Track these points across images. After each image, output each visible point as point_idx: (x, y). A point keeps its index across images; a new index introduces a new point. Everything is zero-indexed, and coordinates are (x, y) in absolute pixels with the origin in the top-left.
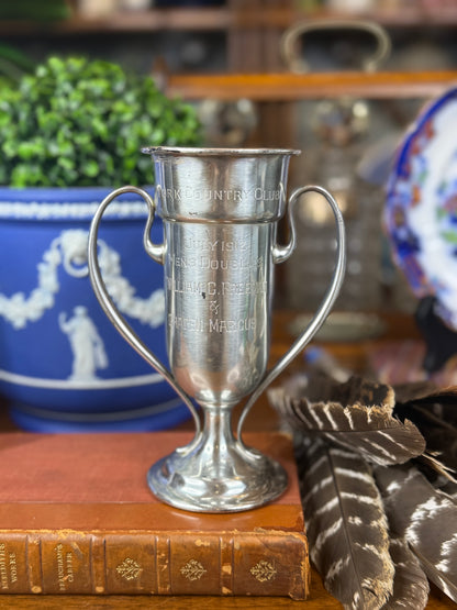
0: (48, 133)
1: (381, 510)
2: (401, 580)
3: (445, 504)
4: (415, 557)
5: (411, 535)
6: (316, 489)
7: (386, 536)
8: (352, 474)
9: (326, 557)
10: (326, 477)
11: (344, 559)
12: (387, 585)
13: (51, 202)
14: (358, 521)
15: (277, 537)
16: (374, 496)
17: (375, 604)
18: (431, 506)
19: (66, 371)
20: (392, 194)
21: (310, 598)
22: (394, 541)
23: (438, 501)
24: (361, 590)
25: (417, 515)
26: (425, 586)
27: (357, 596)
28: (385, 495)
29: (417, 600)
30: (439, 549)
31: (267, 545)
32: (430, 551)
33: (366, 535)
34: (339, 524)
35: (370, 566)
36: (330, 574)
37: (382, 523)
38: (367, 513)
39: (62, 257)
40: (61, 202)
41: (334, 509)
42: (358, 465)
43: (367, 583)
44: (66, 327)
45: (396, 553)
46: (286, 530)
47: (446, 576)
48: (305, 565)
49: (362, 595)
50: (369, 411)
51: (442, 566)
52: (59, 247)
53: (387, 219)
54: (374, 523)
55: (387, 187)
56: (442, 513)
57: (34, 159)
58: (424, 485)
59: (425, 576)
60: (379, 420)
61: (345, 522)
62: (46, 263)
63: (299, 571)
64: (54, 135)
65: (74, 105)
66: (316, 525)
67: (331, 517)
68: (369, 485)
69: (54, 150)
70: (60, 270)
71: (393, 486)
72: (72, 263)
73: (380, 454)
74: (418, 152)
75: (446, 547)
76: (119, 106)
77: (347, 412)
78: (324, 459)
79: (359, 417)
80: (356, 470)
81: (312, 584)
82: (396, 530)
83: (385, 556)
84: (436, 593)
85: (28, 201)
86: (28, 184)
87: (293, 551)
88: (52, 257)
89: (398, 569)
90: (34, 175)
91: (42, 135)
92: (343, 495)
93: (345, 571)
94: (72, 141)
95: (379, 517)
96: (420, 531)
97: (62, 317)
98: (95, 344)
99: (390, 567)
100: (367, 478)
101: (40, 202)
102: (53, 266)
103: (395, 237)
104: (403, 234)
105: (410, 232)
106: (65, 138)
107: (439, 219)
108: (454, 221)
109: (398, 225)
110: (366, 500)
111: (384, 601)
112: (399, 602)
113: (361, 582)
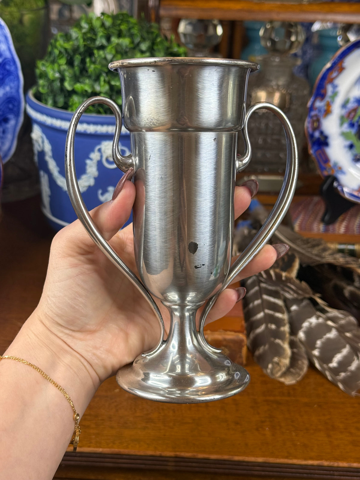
0: (93, 78)
1: (286, 321)
2: (294, 359)
3: (321, 320)
4: (301, 346)
5: (301, 335)
6: (251, 305)
7: (287, 335)
8: (272, 299)
9: (255, 344)
10: (257, 299)
11: (265, 346)
12: (286, 361)
13: (95, 123)
14: (273, 327)
15: (230, 336)
16: (283, 313)
17: (280, 370)
18: (313, 320)
20: (312, 108)
21: (246, 365)
22: (292, 338)
23: (318, 317)
24: (273, 363)
25: (306, 325)
26: (306, 363)
27: (270, 366)
28: (289, 311)
29: (301, 369)
31: (225, 340)
32: (310, 344)
33: (278, 334)
34: (263, 327)
35: (278, 351)
36: (257, 353)
37: (286, 329)
38: (279, 322)
39: (101, 156)
40: (102, 124)
42: (275, 294)
43: (276, 359)
44: (102, 198)
45: (292, 345)
46: (235, 332)
47: (318, 358)
48: (244, 350)
49: (273, 365)
50: (284, 274)
51: (316, 353)
52: (100, 150)
53: (307, 124)
54: (282, 329)
55: (309, 104)
56: (319, 325)
57: (84, 94)
58: (311, 308)
60: (288, 280)
61: (267, 327)
62: (91, 159)
63: (241, 352)
64: (97, 79)
65: (110, 57)
66: (251, 326)
67: (259, 323)
68: (281, 307)
69: (98, 88)
70: (100, 164)
71: (294, 308)
72: (107, 160)
73: (288, 292)
74: (331, 81)
75: (319, 343)
77: (272, 273)
78: (256, 288)
79: (279, 276)
80: (274, 297)
81: (248, 358)
82: (294, 331)
83: (286, 346)
87: (239, 343)
88: (95, 156)
89: (293, 353)
91: (89, 77)
92: (267, 311)
93: (265, 353)
94: (109, 83)
95: (284, 325)
96: (307, 333)
97: (100, 192)
99: (288, 351)
100: (280, 302)
101: (89, 123)
102: (95, 161)
103: (312, 136)
104: (317, 134)
105: (322, 133)
106: (105, 81)
107: (342, 124)
108: (352, 125)
109: (315, 129)
110: (279, 315)
111: (284, 369)
112: (292, 370)
113: (273, 358)
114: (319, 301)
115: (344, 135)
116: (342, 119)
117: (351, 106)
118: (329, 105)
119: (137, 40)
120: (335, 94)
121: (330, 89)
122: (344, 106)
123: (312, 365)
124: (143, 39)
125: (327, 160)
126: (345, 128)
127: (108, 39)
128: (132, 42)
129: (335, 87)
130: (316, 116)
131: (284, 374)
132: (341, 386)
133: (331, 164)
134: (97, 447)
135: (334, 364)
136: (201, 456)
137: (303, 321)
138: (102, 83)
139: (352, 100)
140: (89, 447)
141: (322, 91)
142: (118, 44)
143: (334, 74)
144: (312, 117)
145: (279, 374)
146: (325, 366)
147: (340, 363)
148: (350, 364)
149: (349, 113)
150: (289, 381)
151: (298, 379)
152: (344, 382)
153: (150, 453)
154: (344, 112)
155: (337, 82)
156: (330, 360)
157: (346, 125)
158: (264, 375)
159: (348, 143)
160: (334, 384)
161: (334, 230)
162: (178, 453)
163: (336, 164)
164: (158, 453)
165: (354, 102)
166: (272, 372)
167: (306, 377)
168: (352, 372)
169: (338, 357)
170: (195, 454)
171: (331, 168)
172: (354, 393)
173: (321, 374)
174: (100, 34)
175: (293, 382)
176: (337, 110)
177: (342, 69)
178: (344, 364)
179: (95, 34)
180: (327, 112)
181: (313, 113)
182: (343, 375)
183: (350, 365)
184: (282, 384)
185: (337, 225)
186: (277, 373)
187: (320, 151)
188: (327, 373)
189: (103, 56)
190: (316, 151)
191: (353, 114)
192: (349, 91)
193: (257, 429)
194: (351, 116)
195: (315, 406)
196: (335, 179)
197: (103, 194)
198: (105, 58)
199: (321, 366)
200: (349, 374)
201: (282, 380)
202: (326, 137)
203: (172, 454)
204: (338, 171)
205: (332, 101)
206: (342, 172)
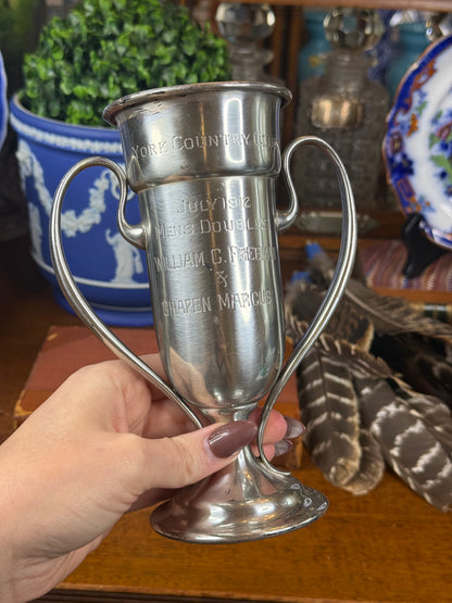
0: (99, 78)
1: (356, 409)
3: (402, 409)
5: (376, 428)
6: (309, 387)
8: (337, 379)
10: (317, 379)
13: (102, 140)
14: (338, 416)
16: (351, 398)
17: (345, 476)
18: (392, 408)
19: (110, 276)
20: (392, 123)
21: (301, 468)
23: (398, 405)
24: (336, 465)
25: (381, 414)
27: (333, 470)
28: (359, 395)
29: (375, 474)
30: (394, 439)
33: (344, 427)
34: (324, 417)
36: (316, 452)
37: (355, 419)
39: (110, 184)
42: (341, 373)
43: (341, 461)
44: (111, 241)
45: (364, 441)
47: (396, 459)
50: (353, 347)
51: (395, 452)
52: (107, 177)
53: (386, 144)
54: (350, 419)
55: (389, 117)
56: (399, 415)
57: (87, 100)
59: (381, 458)
60: (359, 354)
61: (329, 417)
62: (96, 188)
63: (294, 451)
64: (105, 80)
65: (121, 50)
67: (318, 411)
68: (348, 389)
69: (105, 92)
70: (108, 195)
71: (366, 391)
72: (118, 190)
73: (358, 370)
74: (419, 87)
75: (399, 439)
76: (161, 50)
77: (337, 344)
78: (316, 363)
80: (340, 376)
81: (303, 458)
83: (355, 443)
85: (82, 138)
86: (82, 122)
88: (101, 184)
89: (364, 453)
90: (87, 113)
91: (94, 77)
92: (329, 395)
93: (326, 451)
94: (120, 85)
95: (353, 414)
96: (383, 425)
97: (108, 232)
98: (134, 255)
100: (347, 383)
101: (93, 139)
102: (102, 191)
103: (392, 160)
104: (398, 158)
105: (405, 156)
106: (115, 82)
107: (431, 145)
108: (445, 147)
109: (395, 151)
110: (345, 401)
111: (351, 475)
112: (362, 475)
113: (336, 460)
114: (401, 383)
115: (434, 159)
116: (432, 139)
117: (444, 121)
118: (414, 119)
119: (159, 28)
120: (423, 105)
121: (416, 97)
122: (435, 121)
123: (389, 469)
124: (168, 27)
125: (411, 193)
126: (436, 150)
127: (120, 26)
128: (153, 31)
129: (423, 95)
130: (398, 133)
131: (352, 482)
132: (428, 498)
133: (417, 198)
134: (96, 583)
135: (419, 468)
136: (237, 596)
138: (111, 85)
139: (445, 113)
140: (86, 582)
141: (406, 101)
142: (133, 33)
143: (423, 79)
144: (391, 135)
145: (345, 481)
146: (407, 470)
147: (427, 467)
148: (440, 468)
149: (442, 131)
150: (358, 490)
151: (371, 488)
152: (432, 492)
153: (168, 591)
154: (434, 129)
155: (425, 88)
156: (414, 464)
157: (436, 147)
158: (325, 483)
159: (439, 170)
160: (418, 495)
161: (419, 285)
162: (207, 592)
163: (422, 199)
164: (179, 592)
165: (447, 116)
166: (335, 479)
167: (381, 485)
168: (443, 479)
169: (425, 459)
170: (230, 593)
171: (416, 204)
172: (445, 508)
173: (401, 481)
174: (109, 19)
175: (365, 492)
176: (425, 126)
177: (432, 72)
178: (433, 469)
179: (103, 20)
180: (413, 129)
181: (394, 130)
182: (431, 482)
183: (440, 470)
184: (349, 494)
185: (423, 279)
186: (342, 479)
187: (402, 181)
188: (410, 480)
189: (113, 49)
190: (397, 180)
191: (446, 131)
192: (441, 102)
193: (315, 559)
194: (444, 135)
195: (394, 526)
196: (422, 218)
197: (112, 235)
198: (116, 52)
199: (401, 470)
200: (439, 482)
201: (349, 488)
202: (410, 163)
203: (198, 593)
204: (425, 208)
205: (420, 114)
206: (432, 210)
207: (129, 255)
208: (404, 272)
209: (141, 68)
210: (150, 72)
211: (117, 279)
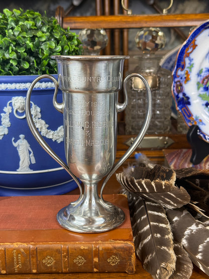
0: (4, 49)
1: (170, 230)
2: (179, 263)
3: (200, 226)
4: (186, 252)
5: (184, 242)
6: (139, 221)
7: (172, 242)
8: (156, 213)
9: (144, 253)
10: (144, 215)
11: (152, 254)
12: (173, 266)
13: (6, 82)
14: (159, 235)
15: (120, 244)
16: (167, 224)
17: (167, 275)
18: (194, 227)
19: (16, 167)
20: (175, 76)
21: (136, 273)
22: (176, 245)
23: (197, 225)
24: (160, 268)
25: (187, 232)
26: (191, 266)
27: (158, 271)
28: (171, 223)
29: (187, 273)
30: (198, 248)
31: (115, 248)
32: (193, 249)
33: (163, 242)
34: (149, 237)
35: (165, 257)
36: (146, 261)
37: (170, 236)
38: (163, 232)
39: (13, 109)
40: (11, 83)
41: (147, 230)
42: (159, 209)
43: (163, 265)
44: (15, 145)
45: (177, 251)
46: (124, 240)
47: (201, 261)
48: (133, 257)
49: (161, 271)
50: (163, 183)
51: (199, 256)
52: (11, 104)
53: (173, 88)
54: (167, 236)
55: (173, 72)
56: (199, 231)
58: (190, 218)
59: (191, 261)
60: (168, 187)
61: (153, 236)
62: (5, 113)
63: (131, 259)
64: (7, 48)
65: (16, 34)
66: (139, 238)
68: (164, 218)
69: (7, 56)
70: (11, 115)
71: (176, 219)
72: (17, 111)
73: (169, 203)
74: (188, 56)
75: (201, 247)
76: (39, 34)
77: (153, 184)
78: (143, 206)
79: (159, 186)
81: (137, 266)
82: (177, 239)
83: (172, 252)
84: (196, 269)
87: (128, 251)
89: (178, 258)
91: (1, 49)
92: (151, 223)
93: (152, 259)
94: (16, 51)
95: (168, 233)
96: (188, 240)
98: (30, 153)
99: (174, 257)
102: (8, 114)
103: (177, 97)
104: (181, 95)
105: (184, 94)
106: (12, 50)
107: (198, 88)
108: (206, 89)
109: (179, 92)
110: (163, 225)
111: (171, 273)
113: (160, 264)
115: (200, 96)
116: (198, 85)
117: (204, 74)
118: (187, 74)
119: (39, 24)
120: (192, 66)
121: (187, 61)
122: (199, 75)
124: (43, 24)
125: (190, 115)
126: (202, 91)
128: (35, 25)
129: (191, 60)
130: (179, 81)
133: (194, 117)
137: (185, 230)
138: (10, 51)
139: (204, 70)
141: (182, 63)
142: (23, 25)
143: (190, 50)
144: (176, 83)
149: (204, 80)
154: (199, 79)
155: (192, 56)
157: (202, 89)
159: (205, 102)
161: (201, 168)
163: (197, 118)
165: (206, 71)
171: (194, 121)
176: (194, 78)
177: (195, 46)
180: (187, 79)
181: (176, 80)
187: (184, 108)
189: (12, 33)
190: (181, 108)
191: (206, 80)
192: (201, 64)
194: (205, 82)
196: (197, 128)
197: (15, 141)
198: (14, 35)
202: (188, 98)
204: (199, 123)
205: (190, 71)
206: (203, 124)
207: (26, 153)
208: (191, 161)
209: (28, 42)
210: (33, 44)
211: (20, 169)
